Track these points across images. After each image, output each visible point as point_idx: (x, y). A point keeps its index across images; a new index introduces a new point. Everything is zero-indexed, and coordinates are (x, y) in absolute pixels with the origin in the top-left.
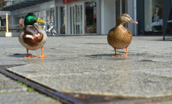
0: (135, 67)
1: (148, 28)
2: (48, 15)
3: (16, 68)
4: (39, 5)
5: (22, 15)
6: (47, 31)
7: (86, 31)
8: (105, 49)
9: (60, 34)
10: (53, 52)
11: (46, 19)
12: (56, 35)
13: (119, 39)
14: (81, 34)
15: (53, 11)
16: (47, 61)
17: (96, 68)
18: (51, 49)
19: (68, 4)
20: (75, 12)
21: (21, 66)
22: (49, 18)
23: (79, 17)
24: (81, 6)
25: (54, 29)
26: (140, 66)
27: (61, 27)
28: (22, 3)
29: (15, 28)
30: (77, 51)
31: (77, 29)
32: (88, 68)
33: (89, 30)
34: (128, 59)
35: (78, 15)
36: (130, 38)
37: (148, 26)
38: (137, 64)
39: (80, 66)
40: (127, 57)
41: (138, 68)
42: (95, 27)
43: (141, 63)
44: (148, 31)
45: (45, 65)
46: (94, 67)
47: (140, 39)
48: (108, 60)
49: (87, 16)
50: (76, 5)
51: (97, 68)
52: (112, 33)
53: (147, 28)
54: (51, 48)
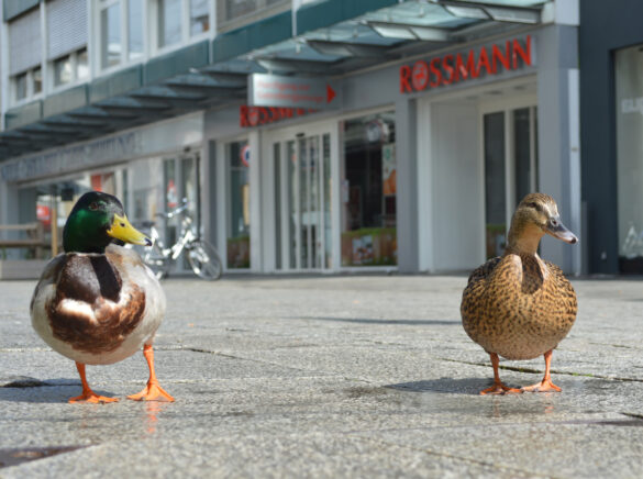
0: (596, 461)
1: (634, 242)
2: (173, 179)
3: (38, 470)
4: (132, 135)
5: (53, 176)
6: (166, 253)
7: (348, 257)
8: (440, 353)
9: (225, 270)
10: (200, 370)
11: (162, 198)
12: (207, 274)
13: (512, 313)
14: (323, 270)
15: (194, 162)
16: (177, 421)
17: (413, 466)
18: (191, 353)
19: (264, 128)
20: (296, 162)
21: (59, 457)
22: (174, 194)
23: (315, 190)
24: (326, 138)
25: (197, 244)
26: (619, 457)
27: (230, 236)
28: (48, 123)
29: (15, 240)
30: (314, 363)
31: (304, 245)
32: (377, 468)
33: (361, 250)
34: (557, 410)
35: (312, 179)
36: (563, 309)
37: (632, 232)
38: (601, 439)
39: (337, 458)
40: (548, 397)
41: (610, 463)
42: (389, 238)
43: (620, 437)
44: (632, 255)
45: (172, 450)
46: (404, 462)
47: (600, 295)
48: (466, 417)
49: (351, 185)
50: (301, 135)
51: (419, 466)
52: (480, 287)
53: (627, 240)
54: (191, 346)
